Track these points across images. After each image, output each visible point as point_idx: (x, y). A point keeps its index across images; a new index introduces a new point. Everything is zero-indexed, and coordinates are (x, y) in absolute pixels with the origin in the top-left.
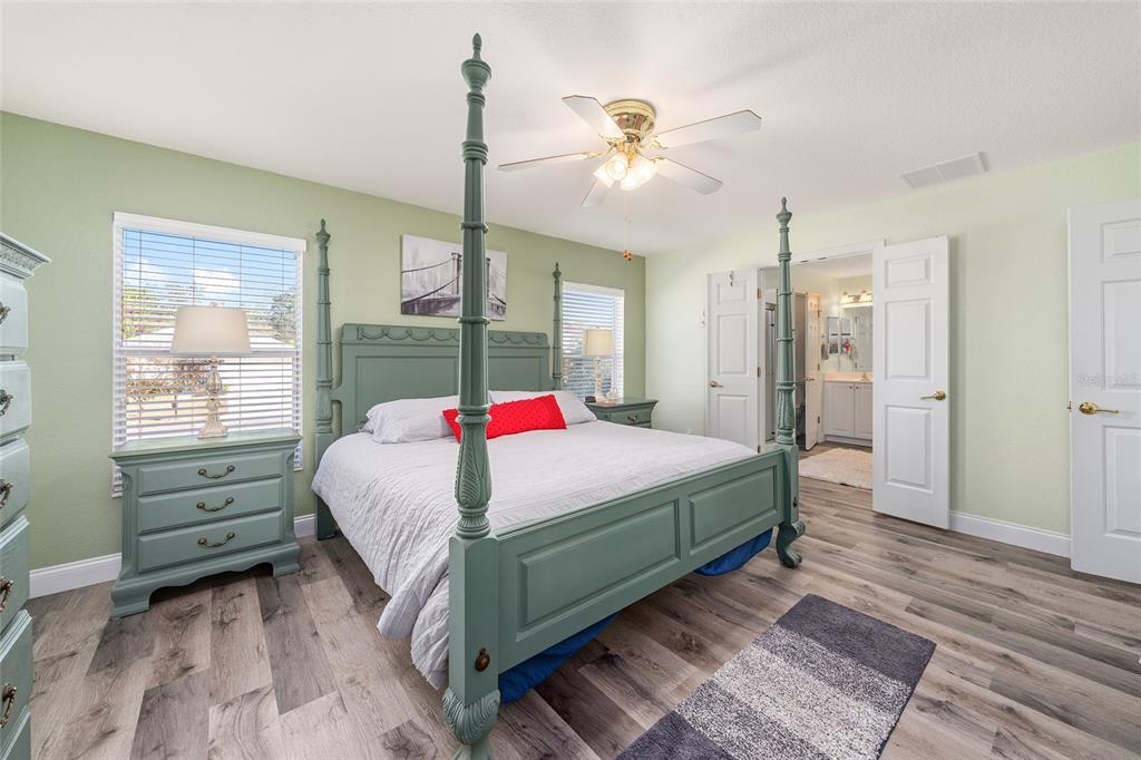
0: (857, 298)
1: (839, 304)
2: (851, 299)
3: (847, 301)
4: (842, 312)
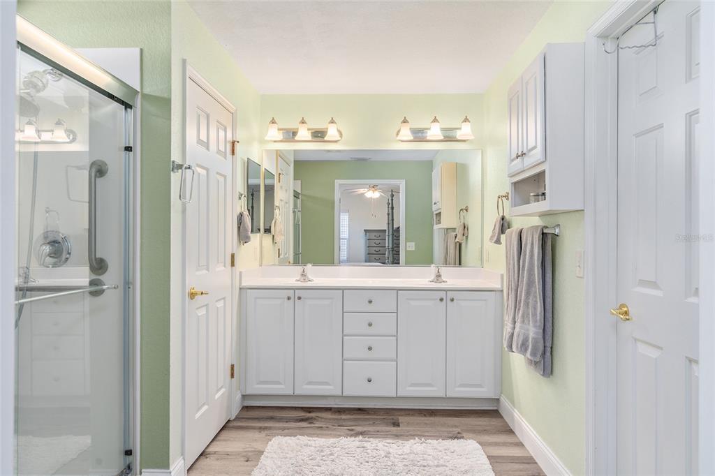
1: (262, 141)
2: (282, 135)
3: (275, 137)
4: (266, 155)
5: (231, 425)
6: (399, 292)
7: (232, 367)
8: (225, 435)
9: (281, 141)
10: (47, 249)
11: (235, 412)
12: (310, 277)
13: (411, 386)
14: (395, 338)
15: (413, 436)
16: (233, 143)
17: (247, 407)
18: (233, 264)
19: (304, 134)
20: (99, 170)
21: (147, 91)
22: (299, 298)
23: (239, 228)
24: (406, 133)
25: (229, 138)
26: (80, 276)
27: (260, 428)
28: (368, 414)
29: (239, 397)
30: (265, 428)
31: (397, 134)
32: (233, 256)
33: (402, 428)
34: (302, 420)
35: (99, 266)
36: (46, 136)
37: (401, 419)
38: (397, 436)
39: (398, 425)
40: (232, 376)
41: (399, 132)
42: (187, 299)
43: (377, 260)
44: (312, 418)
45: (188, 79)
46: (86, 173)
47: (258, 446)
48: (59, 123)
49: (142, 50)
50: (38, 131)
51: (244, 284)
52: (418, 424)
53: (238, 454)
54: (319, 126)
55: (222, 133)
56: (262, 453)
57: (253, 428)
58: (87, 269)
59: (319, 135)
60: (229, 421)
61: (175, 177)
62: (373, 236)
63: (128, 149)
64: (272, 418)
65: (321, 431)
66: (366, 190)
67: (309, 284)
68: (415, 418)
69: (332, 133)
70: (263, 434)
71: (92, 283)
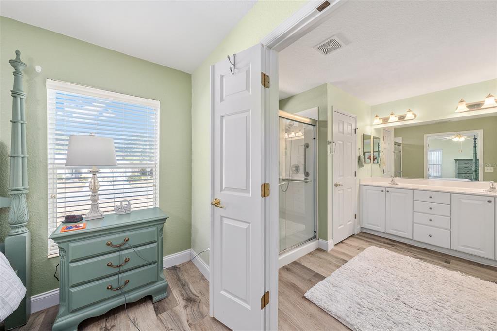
0: (386, 120)
1: (371, 125)
2: (381, 121)
3: (377, 123)
4: (373, 131)
5: (355, 236)
6: (452, 194)
7: (355, 215)
8: (351, 239)
9: (381, 124)
10: (294, 169)
11: (357, 232)
12: (397, 183)
13: (462, 246)
14: (449, 218)
15: (457, 270)
16: (355, 129)
17: (363, 232)
18: (355, 176)
19: (393, 119)
20: (307, 146)
21: (320, 120)
22: (388, 192)
23: (359, 162)
24: (463, 107)
25: (354, 127)
26: (302, 177)
27: (367, 241)
28: (429, 252)
29: (359, 227)
30: (369, 242)
31: (456, 109)
32: (355, 172)
33: (451, 265)
34: (388, 244)
35: (307, 174)
36: (297, 135)
37: (452, 261)
38: (445, 267)
39: (449, 263)
40: (355, 218)
41: (457, 108)
42: (334, 187)
43: (466, 177)
44: (394, 245)
45: (334, 112)
46: (303, 147)
47: (364, 246)
48: (300, 130)
49: (318, 108)
50: (295, 134)
51: (361, 184)
52: (465, 267)
53: (355, 246)
54: (402, 114)
55: (350, 127)
56: (365, 249)
57: (364, 240)
58: (304, 175)
59: (402, 118)
60: (354, 235)
61: (329, 146)
62: (462, 163)
63: (314, 139)
64: (373, 239)
65: (397, 251)
66: (454, 137)
67: (396, 186)
68: (464, 264)
69: (409, 116)
70: (368, 243)
71: (305, 179)
